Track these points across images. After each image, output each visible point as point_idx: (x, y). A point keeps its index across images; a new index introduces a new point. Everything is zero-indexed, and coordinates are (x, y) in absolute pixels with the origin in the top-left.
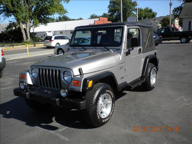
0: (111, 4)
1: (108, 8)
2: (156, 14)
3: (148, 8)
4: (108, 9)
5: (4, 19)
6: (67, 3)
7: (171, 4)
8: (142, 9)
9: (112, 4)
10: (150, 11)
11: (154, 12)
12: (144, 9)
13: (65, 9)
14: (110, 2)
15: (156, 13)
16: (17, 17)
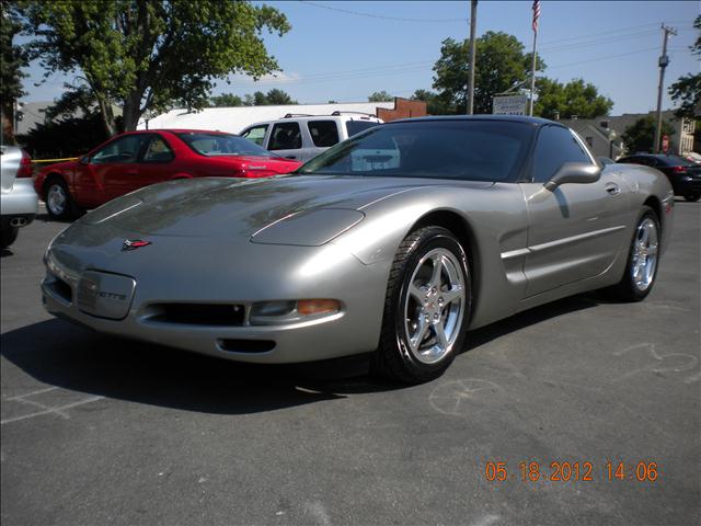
0: (445, 56)
1: (434, 69)
2: (611, 104)
3: (581, 82)
4: (435, 74)
5: (47, 75)
6: (281, 35)
7: (663, 61)
8: (561, 85)
9: (450, 58)
10: (590, 93)
11: (603, 98)
12: (569, 85)
13: (269, 56)
14: (443, 50)
15: (609, 100)
16: (91, 71)
